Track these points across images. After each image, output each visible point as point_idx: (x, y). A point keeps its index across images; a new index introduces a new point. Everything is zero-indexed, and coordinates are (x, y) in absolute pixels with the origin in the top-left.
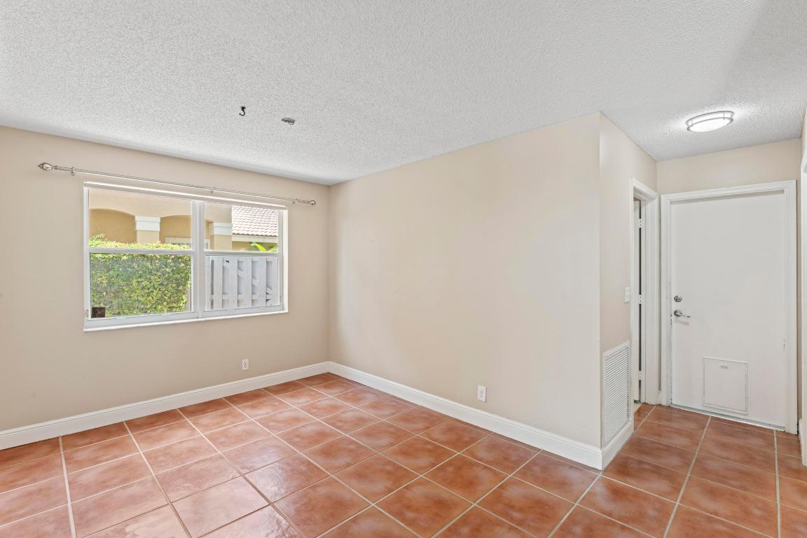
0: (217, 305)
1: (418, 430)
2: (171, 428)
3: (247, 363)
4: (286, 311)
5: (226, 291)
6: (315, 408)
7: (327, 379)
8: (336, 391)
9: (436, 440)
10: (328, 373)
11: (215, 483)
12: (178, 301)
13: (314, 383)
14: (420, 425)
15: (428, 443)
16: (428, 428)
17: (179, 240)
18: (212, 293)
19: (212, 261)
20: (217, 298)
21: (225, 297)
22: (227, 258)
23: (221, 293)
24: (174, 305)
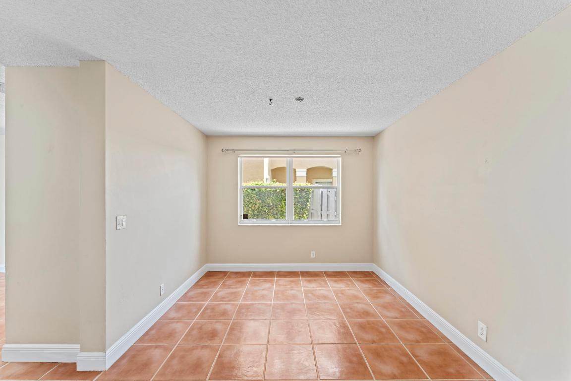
0: (324, 218)
1: (405, 340)
2: (265, 281)
3: (314, 254)
4: (340, 224)
5: (329, 209)
6: (342, 294)
7: (369, 276)
8: (367, 286)
9: (415, 356)
10: (372, 272)
11: (257, 318)
12: (303, 214)
13: (356, 276)
14: (411, 336)
15: (406, 355)
16: (418, 342)
17: (319, 181)
18: (322, 210)
19: (322, 192)
20: (324, 212)
21: (328, 213)
22: (329, 190)
23: (326, 210)
24: (301, 216)
